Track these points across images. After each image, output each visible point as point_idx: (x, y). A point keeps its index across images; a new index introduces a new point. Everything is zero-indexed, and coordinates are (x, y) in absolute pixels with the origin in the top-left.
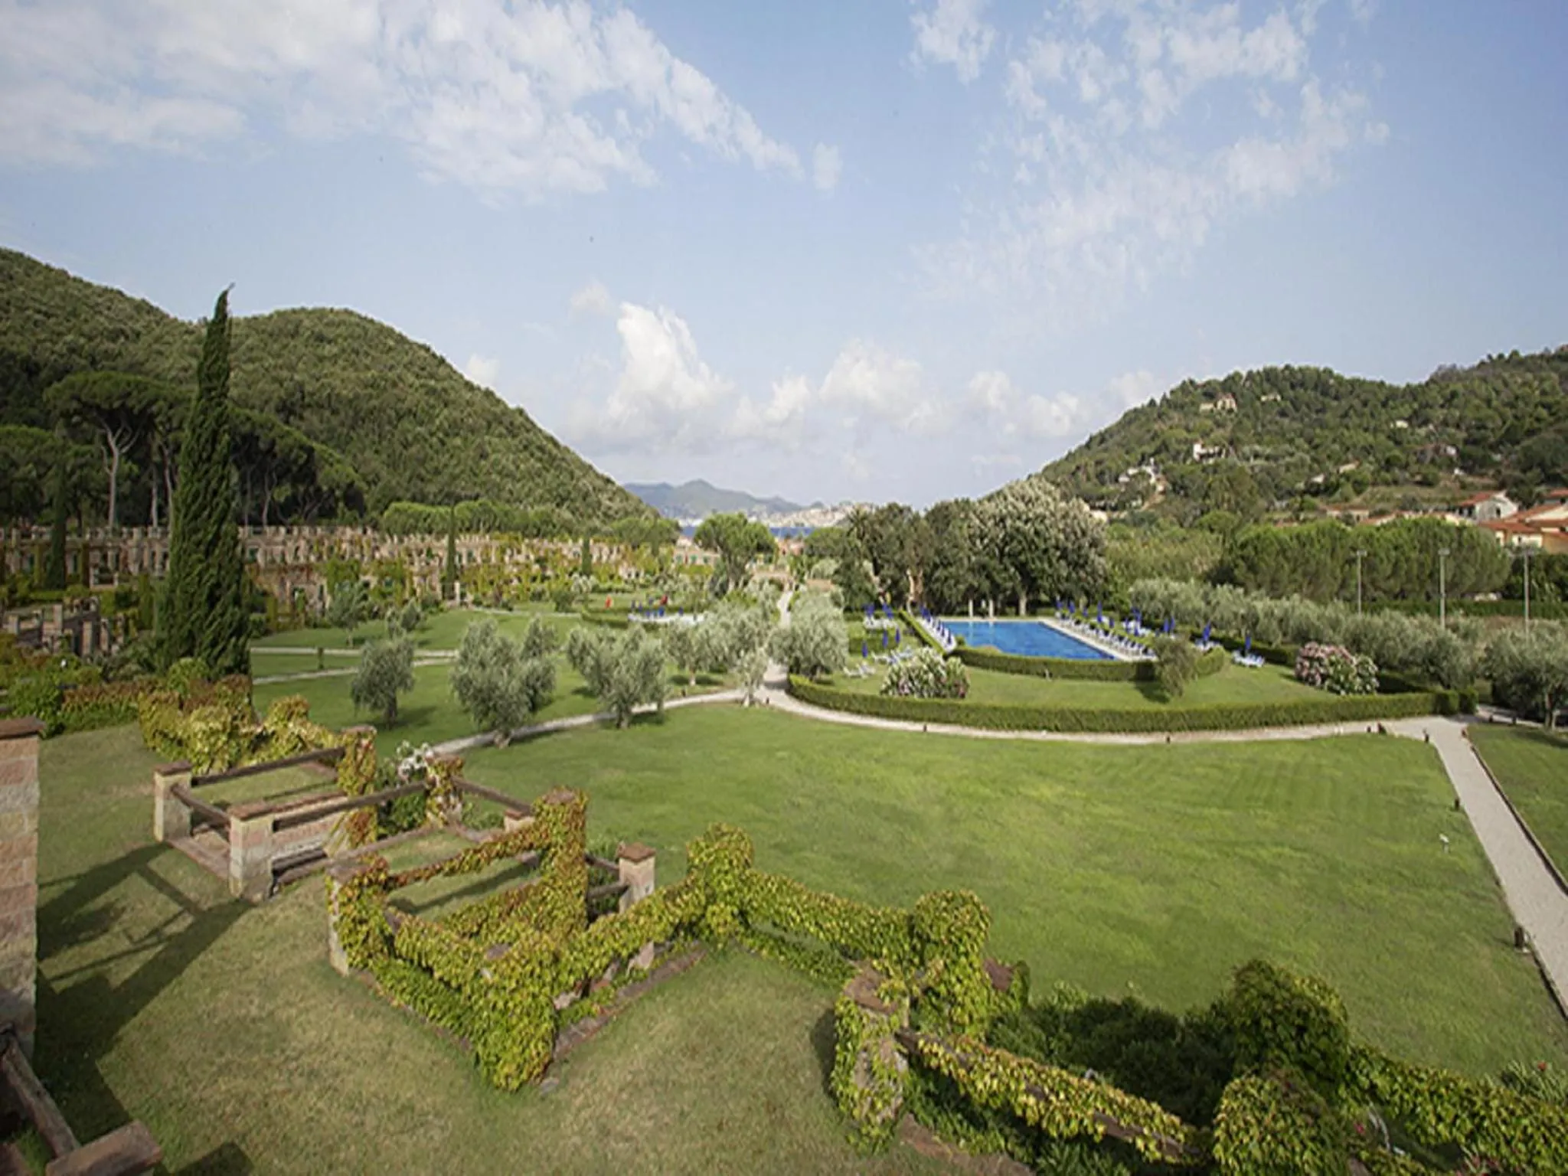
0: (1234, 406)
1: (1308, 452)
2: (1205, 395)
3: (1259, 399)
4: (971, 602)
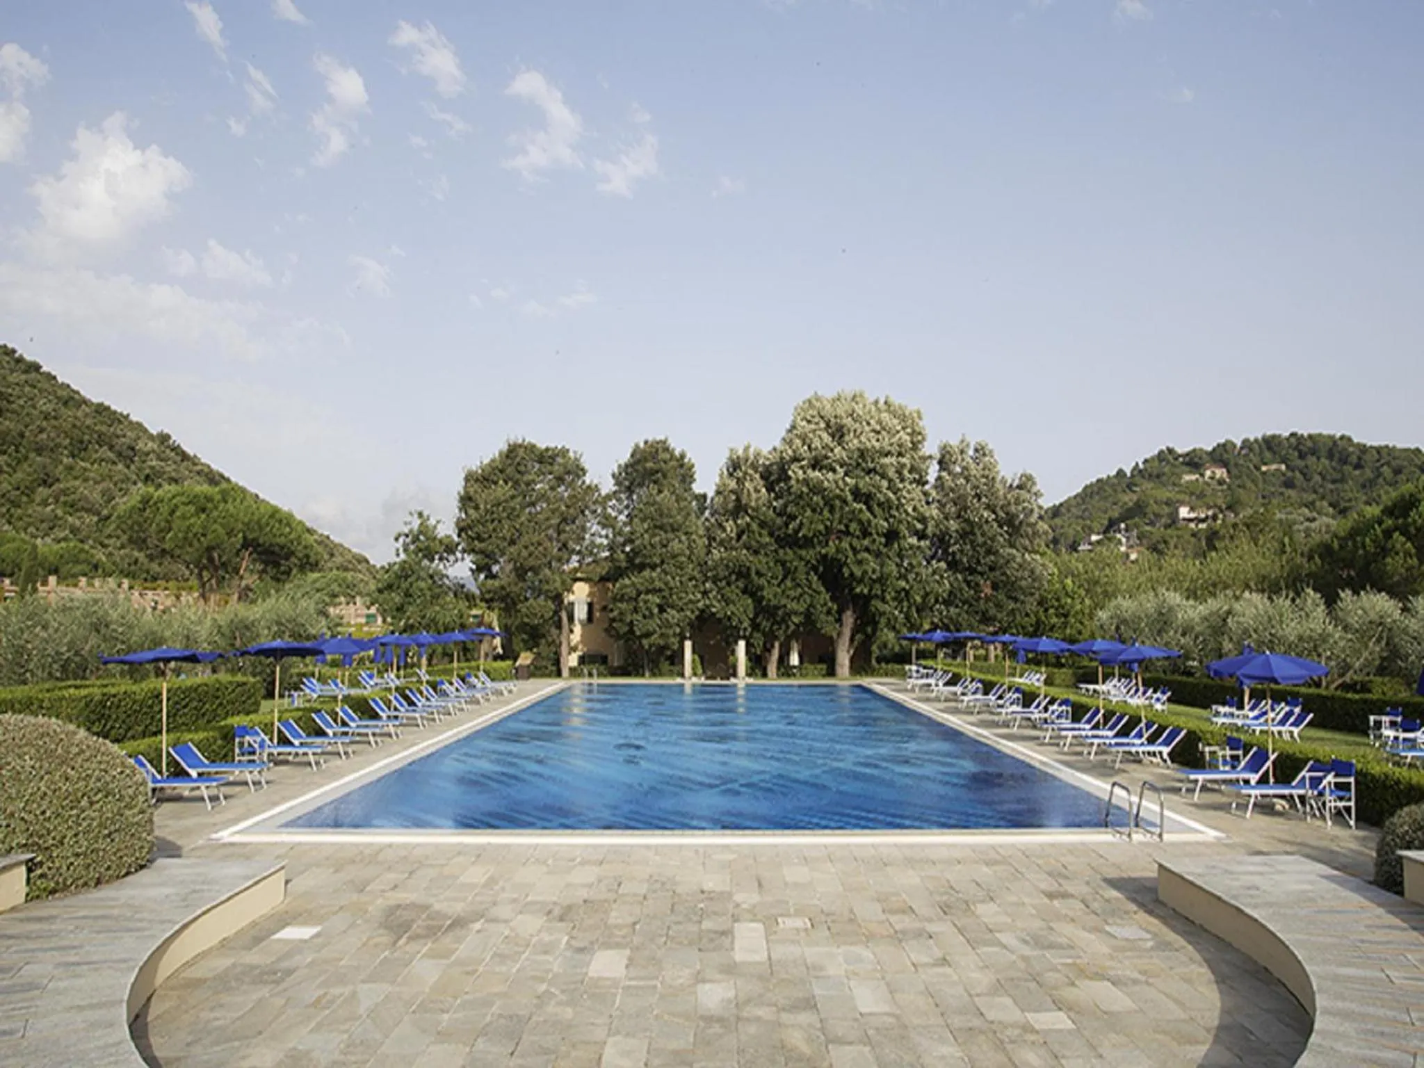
0: (1225, 475)
1: (1334, 517)
2: (1188, 464)
3: (1258, 468)
4: (688, 645)
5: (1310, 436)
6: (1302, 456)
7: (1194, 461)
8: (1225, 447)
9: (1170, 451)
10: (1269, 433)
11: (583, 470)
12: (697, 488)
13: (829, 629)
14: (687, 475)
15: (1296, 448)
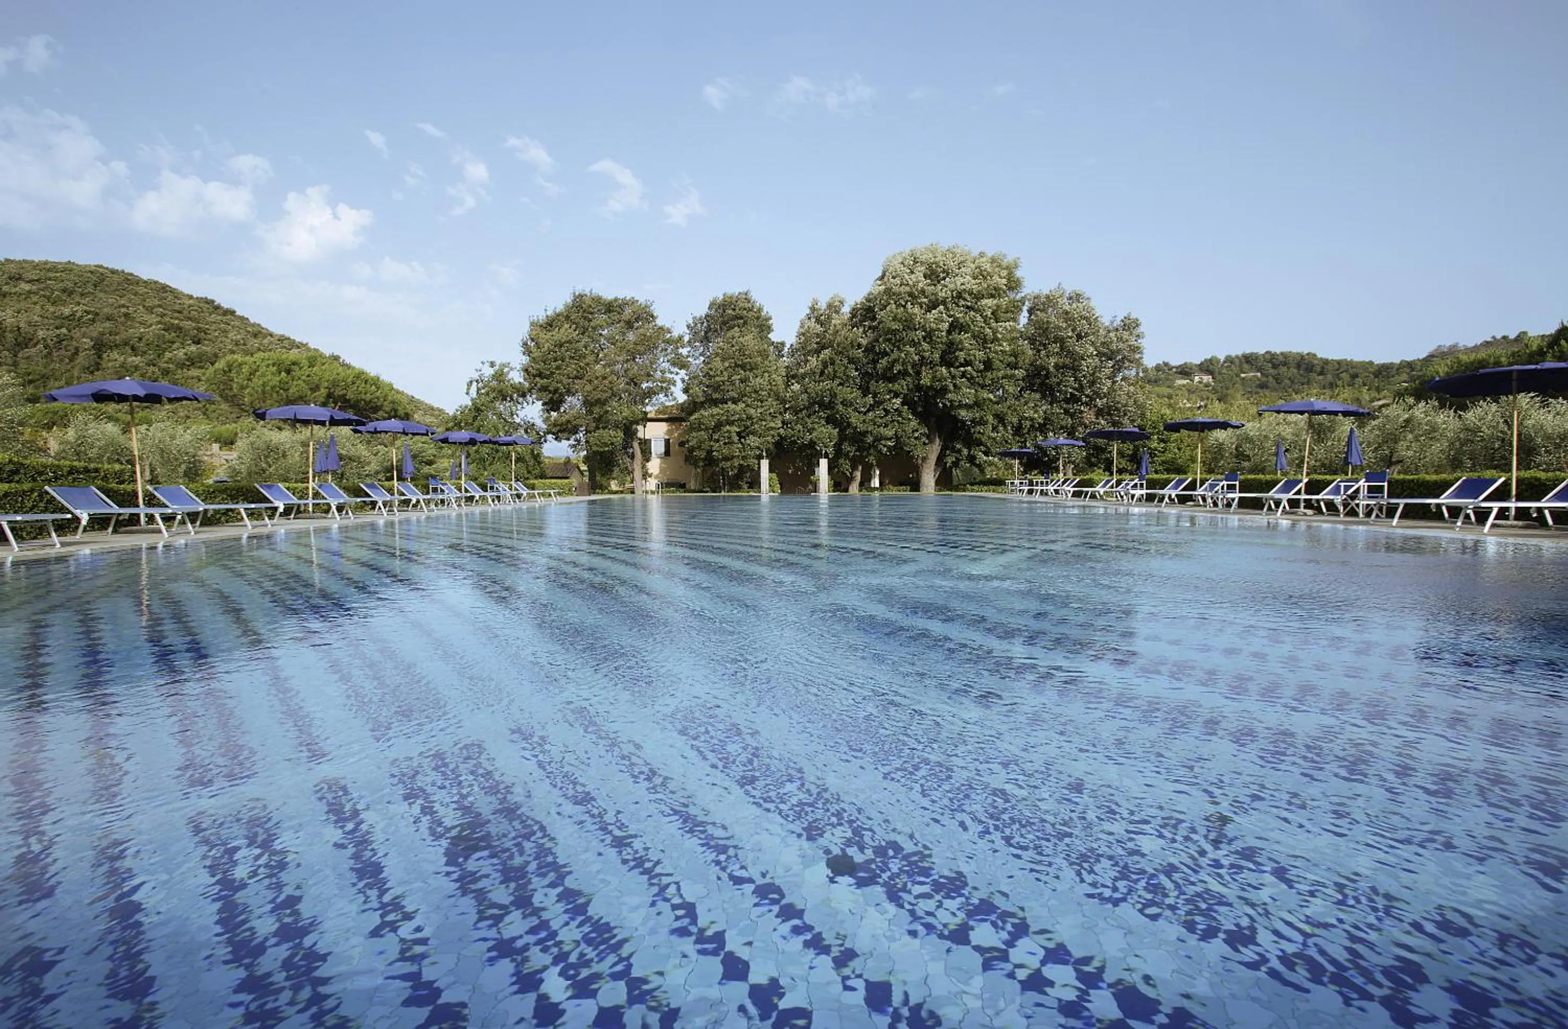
0: (1211, 380)
2: (1181, 373)
3: (1238, 376)
4: (765, 464)
5: (1282, 354)
6: (1275, 366)
7: (1185, 371)
8: (1211, 361)
9: (1166, 364)
10: (1248, 351)
11: (652, 316)
12: (774, 337)
13: (919, 452)
14: (764, 327)
15: (1270, 361)
